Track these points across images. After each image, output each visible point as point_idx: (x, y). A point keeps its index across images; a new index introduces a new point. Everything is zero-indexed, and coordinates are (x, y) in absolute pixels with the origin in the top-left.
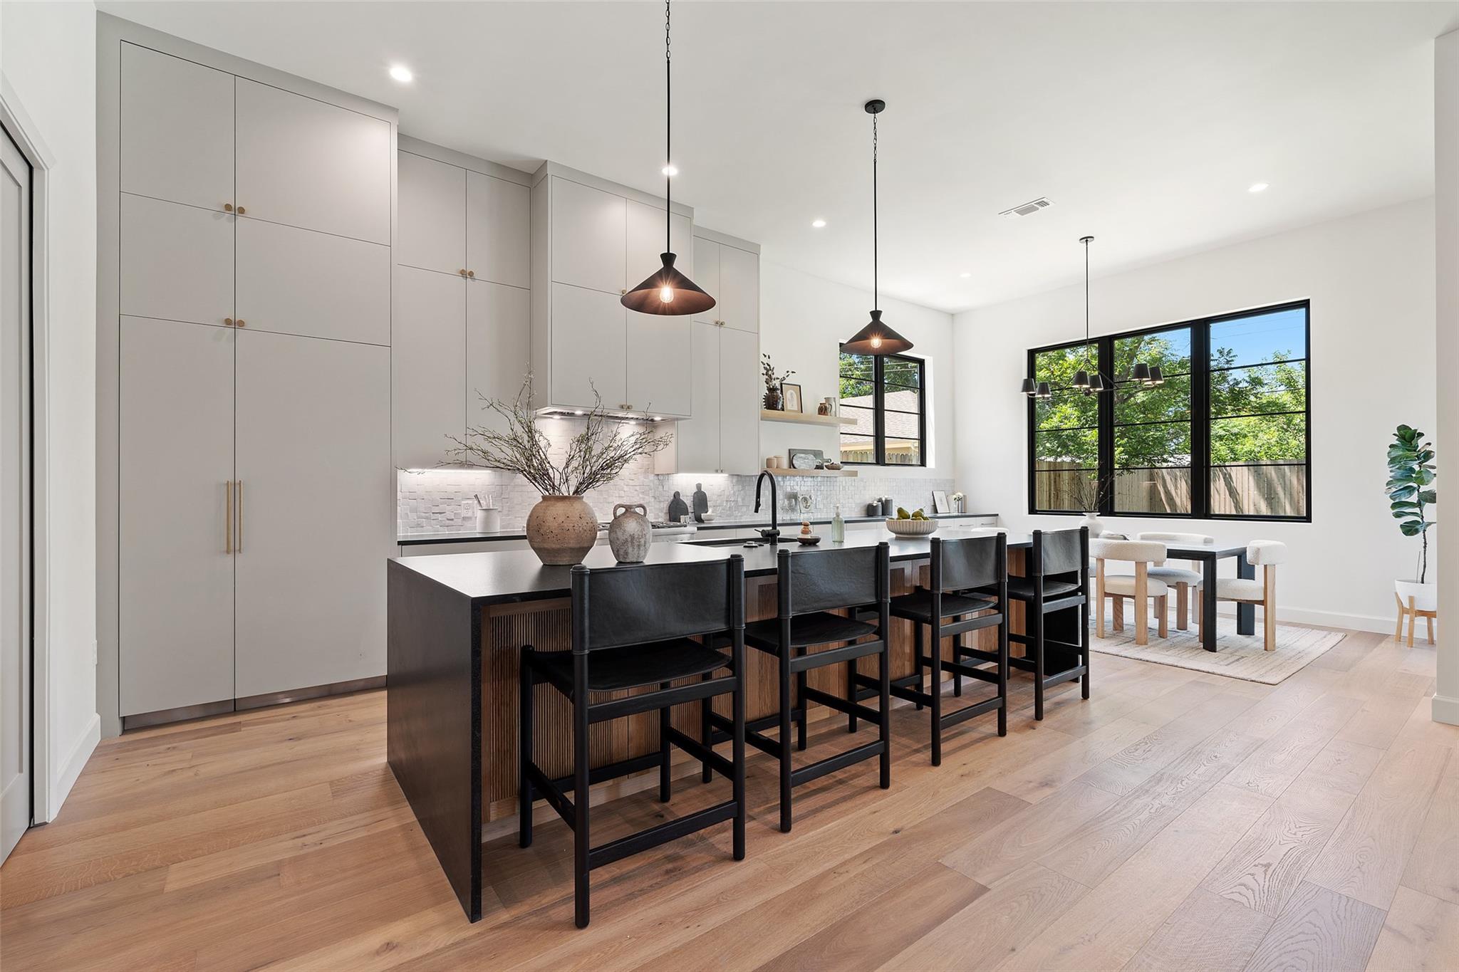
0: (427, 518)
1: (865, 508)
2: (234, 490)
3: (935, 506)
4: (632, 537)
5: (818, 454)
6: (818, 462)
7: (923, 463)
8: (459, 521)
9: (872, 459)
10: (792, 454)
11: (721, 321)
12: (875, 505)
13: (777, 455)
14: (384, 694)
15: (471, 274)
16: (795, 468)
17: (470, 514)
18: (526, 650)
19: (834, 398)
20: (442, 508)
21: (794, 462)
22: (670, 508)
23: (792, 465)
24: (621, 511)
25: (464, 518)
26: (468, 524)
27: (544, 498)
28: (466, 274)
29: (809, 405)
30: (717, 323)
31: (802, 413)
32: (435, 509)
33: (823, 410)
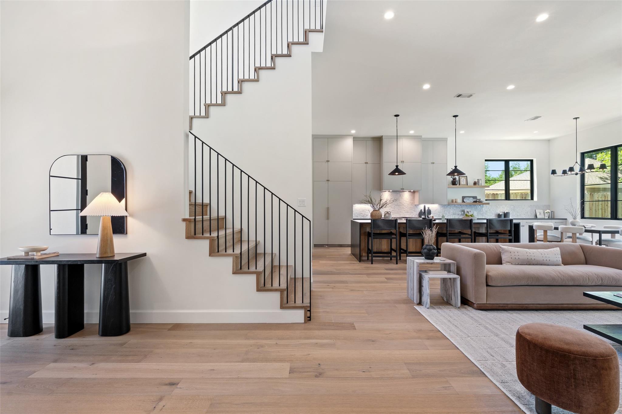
0: (359, 215)
1: (498, 215)
2: (328, 208)
3: (536, 215)
4: (387, 217)
5: (474, 197)
6: (475, 200)
7: (532, 198)
8: (366, 216)
9: (504, 198)
10: (463, 198)
11: (434, 162)
12: (500, 214)
13: (456, 198)
14: (350, 248)
15: (367, 163)
16: (464, 202)
17: (368, 214)
18: (368, 232)
19: (481, 179)
20: (362, 213)
21: (464, 200)
22: (419, 214)
23: (463, 201)
24: (386, 213)
25: (367, 215)
26: (367, 216)
27: (373, 210)
28: (366, 163)
29: (471, 182)
30: (432, 163)
31: (467, 185)
32: (361, 213)
33: (475, 183)
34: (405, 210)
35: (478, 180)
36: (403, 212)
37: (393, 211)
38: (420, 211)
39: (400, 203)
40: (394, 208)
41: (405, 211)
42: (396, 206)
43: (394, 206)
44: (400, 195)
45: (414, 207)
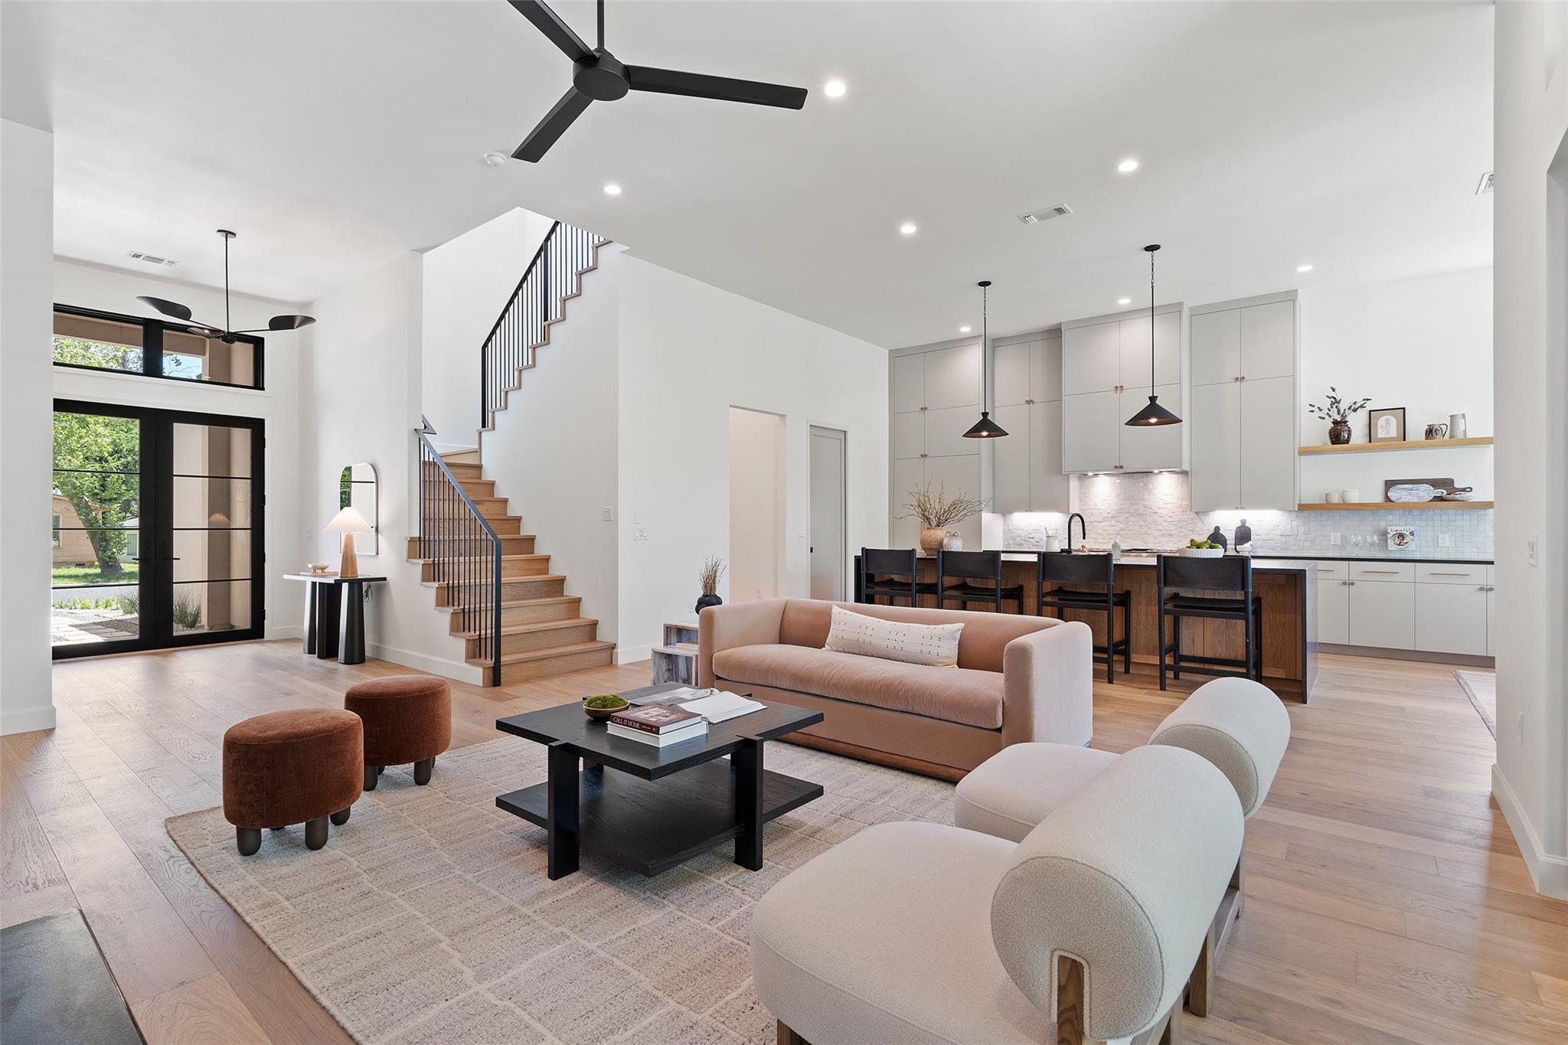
5: (1439, 483)
6: (1442, 492)
10: (1389, 486)
11: (1243, 375)
15: (1032, 401)
16: (1394, 501)
21: (1389, 495)
23: (1388, 499)
28: (1030, 402)
29: (1416, 429)
30: (1237, 379)
31: (1404, 440)
32: (1029, 536)
33: (1430, 432)
34: (1160, 527)
35: (1452, 417)
36: (1156, 534)
37: (1122, 530)
38: (1212, 531)
39: (1145, 507)
40: (1127, 523)
41: (1161, 533)
42: (1132, 515)
43: (1126, 518)
44: (1146, 485)
45: (1192, 519)
